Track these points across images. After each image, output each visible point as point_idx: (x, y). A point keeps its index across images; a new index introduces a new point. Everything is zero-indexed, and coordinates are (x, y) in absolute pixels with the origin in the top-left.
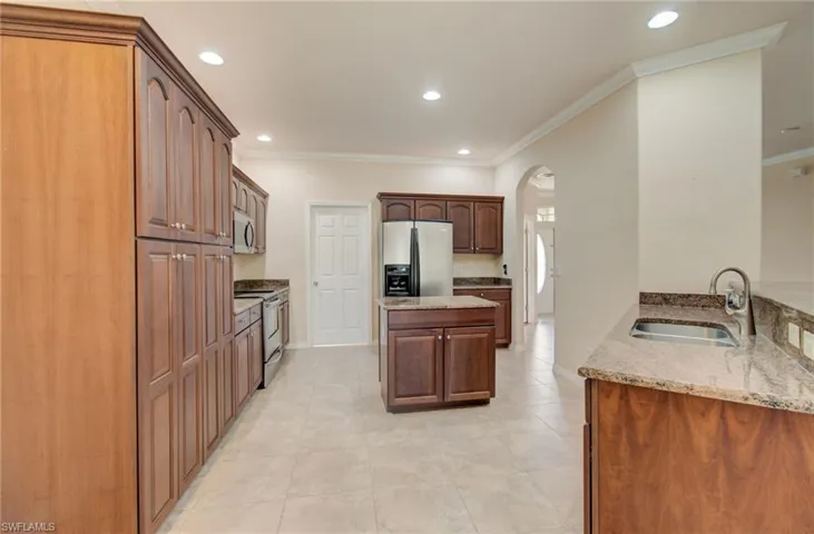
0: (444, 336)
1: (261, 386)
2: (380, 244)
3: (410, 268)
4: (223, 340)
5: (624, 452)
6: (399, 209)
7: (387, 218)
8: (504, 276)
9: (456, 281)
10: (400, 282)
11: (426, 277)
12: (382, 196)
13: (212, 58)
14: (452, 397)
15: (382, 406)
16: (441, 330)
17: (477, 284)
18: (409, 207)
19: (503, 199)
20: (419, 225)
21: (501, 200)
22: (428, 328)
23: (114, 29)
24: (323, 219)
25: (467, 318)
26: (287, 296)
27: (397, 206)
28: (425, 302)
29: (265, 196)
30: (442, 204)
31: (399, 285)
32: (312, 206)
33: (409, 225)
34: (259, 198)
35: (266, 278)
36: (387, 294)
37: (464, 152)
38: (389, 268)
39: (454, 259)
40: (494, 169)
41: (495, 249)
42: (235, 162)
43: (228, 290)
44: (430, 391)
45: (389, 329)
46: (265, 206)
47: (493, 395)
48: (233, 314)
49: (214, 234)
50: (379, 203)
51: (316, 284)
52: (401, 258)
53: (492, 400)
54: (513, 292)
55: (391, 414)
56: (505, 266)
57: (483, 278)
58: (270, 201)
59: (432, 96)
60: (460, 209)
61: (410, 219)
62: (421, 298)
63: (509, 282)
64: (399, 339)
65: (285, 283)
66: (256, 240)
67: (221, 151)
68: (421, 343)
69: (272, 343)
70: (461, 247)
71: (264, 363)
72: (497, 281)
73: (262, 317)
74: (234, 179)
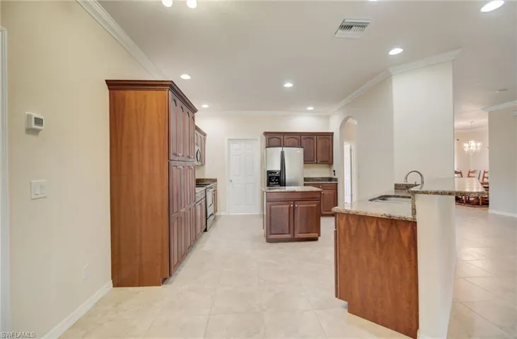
0: (294, 205)
1: (206, 230)
2: (264, 160)
3: (281, 172)
4: (193, 204)
5: (347, 239)
6: (275, 141)
7: (268, 146)
8: (334, 177)
9: (305, 179)
10: (275, 179)
11: (289, 176)
12: (266, 133)
13: (185, 77)
14: (298, 235)
15: (265, 240)
16: (292, 202)
17: (319, 181)
18: (280, 139)
19: (333, 133)
20: (285, 149)
21: (332, 134)
22: (287, 201)
23: (162, 85)
24: (235, 146)
25: (305, 197)
26: (216, 187)
27: (275, 139)
28: (288, 189)
29: (205, 135)
30: (299, 137)
31: (275, 181)
32: (229, 140)
33: (280, 149)
34: (202, 136)
35: (206, 178)
36: (268, 185)
37: (310, 108)
38: (269, 172)
39: (304, 167)
40: (328, 117)
41: (328, 161)
42: (196, 124)
43: (194, 183)
44: (287, 232)
45: (267, 201)
46: (205, 139)
47: (319, 236)
48: (195, 193)
49: (189, 157)
50: (264, 137)
51: (231, 181)
52: (276, 167)
53: (319, 238)
54: (338, 185)
55: (269, 244)
56: (334, 171)
57: (323, 178)
58: (207, 138)
59: (288, 85)
60: (308, 140)
61: (280, 146)
62: (286, 187)
63: (336, 180)
64: (272, 207)
65: (215, 181)
66: (201, 158)
67: (191, 120)
68: (282, 208)
69: (210, 211)
70: (308, 160)
71: (207, 219)
72: (330, 179)
73: (206, 197)
74: (196, 132)
